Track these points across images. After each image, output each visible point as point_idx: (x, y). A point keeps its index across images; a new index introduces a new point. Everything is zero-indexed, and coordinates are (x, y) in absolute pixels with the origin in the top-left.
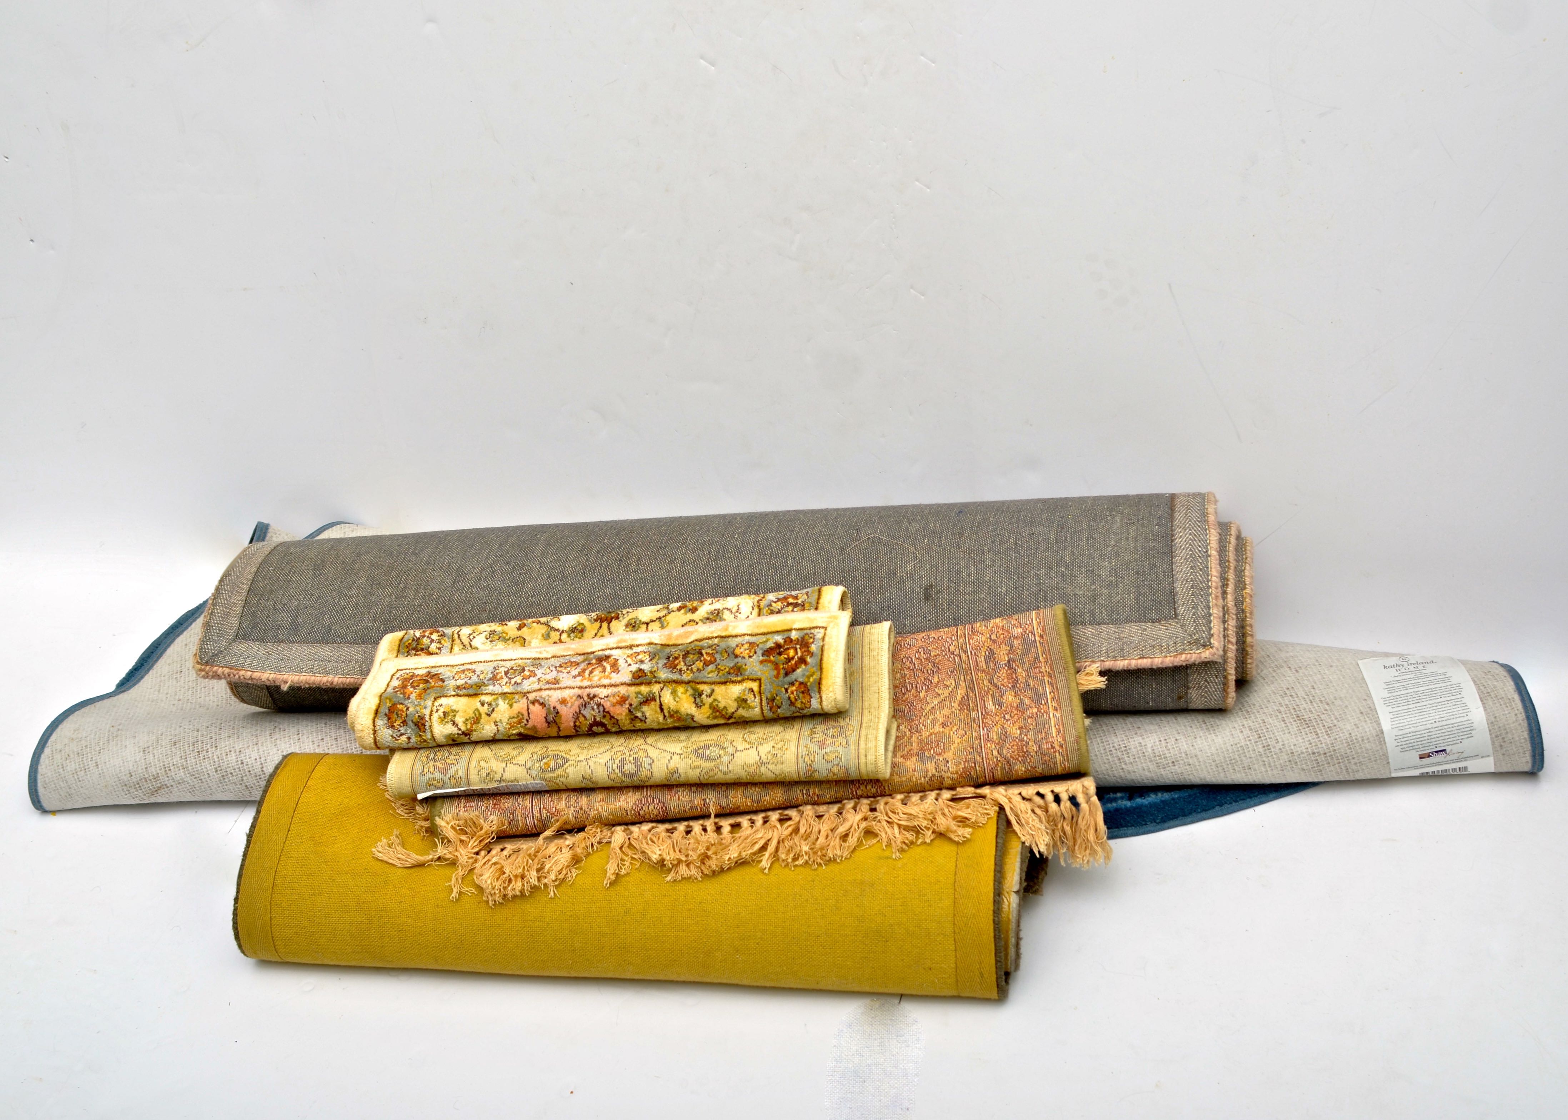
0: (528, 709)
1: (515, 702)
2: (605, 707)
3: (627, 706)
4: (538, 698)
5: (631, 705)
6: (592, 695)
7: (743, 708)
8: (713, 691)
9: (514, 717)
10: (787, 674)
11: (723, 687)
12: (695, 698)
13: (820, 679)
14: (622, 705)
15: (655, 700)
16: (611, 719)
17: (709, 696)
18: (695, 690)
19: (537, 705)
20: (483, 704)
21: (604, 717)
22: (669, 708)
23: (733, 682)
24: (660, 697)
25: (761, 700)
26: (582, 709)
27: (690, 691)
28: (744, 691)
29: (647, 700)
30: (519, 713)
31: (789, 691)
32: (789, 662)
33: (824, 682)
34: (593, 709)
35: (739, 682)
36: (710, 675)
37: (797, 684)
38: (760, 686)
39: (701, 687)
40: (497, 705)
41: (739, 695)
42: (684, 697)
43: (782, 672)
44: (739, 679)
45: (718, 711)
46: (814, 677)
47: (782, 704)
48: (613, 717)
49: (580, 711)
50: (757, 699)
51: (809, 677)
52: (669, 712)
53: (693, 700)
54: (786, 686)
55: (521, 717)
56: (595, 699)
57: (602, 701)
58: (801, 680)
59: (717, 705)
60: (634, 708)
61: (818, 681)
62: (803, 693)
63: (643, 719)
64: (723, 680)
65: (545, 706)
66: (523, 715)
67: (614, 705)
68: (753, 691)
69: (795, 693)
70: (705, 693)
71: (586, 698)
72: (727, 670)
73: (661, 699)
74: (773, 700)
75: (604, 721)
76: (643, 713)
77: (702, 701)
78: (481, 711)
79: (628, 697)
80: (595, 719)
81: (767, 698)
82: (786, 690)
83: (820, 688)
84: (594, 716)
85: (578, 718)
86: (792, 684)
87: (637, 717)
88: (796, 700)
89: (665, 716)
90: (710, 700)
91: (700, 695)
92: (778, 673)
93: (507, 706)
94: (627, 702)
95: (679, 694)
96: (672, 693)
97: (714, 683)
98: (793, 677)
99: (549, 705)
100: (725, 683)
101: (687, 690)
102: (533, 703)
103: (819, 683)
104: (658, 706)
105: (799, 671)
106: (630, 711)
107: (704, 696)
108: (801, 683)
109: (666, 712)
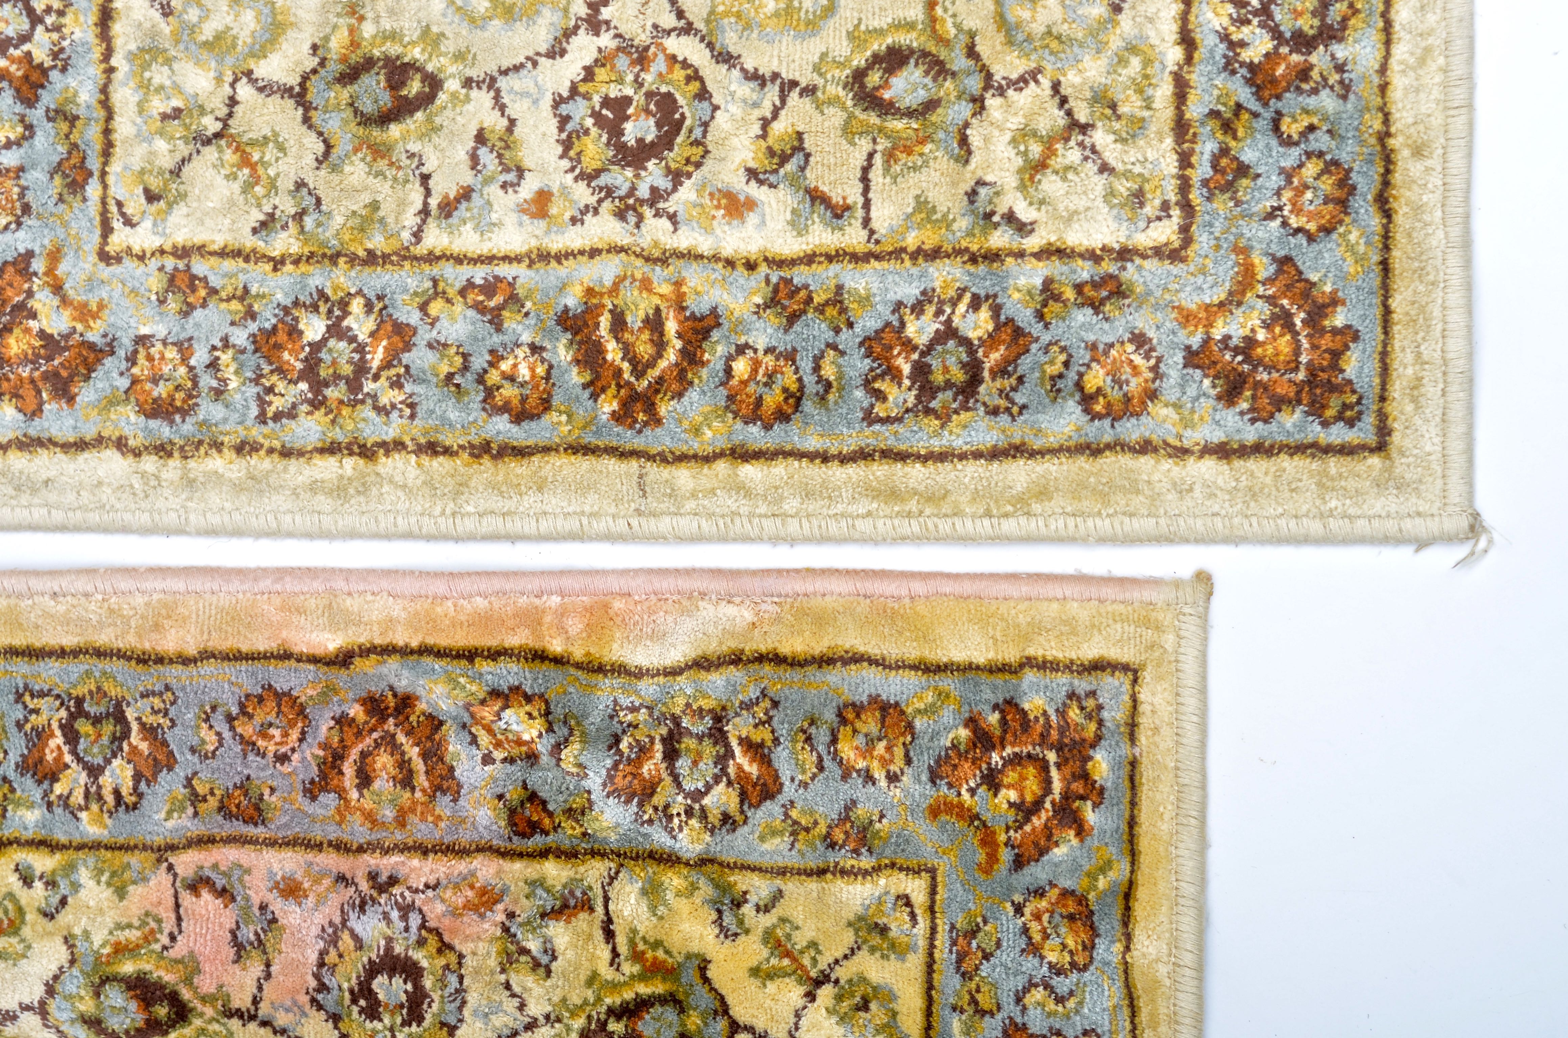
0: (177, 906)
1: (134, 882)
2: (429, 915)
3: (501, 917)
4: (207, 872)
5: (511, 915)
6: (383, 878)
7: (873, 950)
8: (778, 895)
9: (129, 926)
10: (1019, 863)
11: (813, 885)
12: (720, 912)
13: (1131, 884)
14: (482, 916)
15: (592, 910)
16: (440, 951)
17: (764, 909)
18: (723, 888)
19: (206, 895)
20: (27, 881)
21: (421, 943)
22: (634, 931)
23: (844, 872)
24: (606, 899)
25: (933, 930)
26: (353, 916)
27: (706, 890)
28: (880, 901)
29: (565, 906)
30: (147, 914)
31: (1027, 911)
32: (1027, 820)
33: (1142, 893)
34: (386, 916)
35: (866, 873)
36: (767, 846)
37: (1054, 894)
38: (933, 892)
39: (742, 881)
40: (76, 887)
41: (860, 910)
42: (682, 905)
43: (1006, 856)
44: (866, 862)
45: (788, 954)
46: (1112, 875)
47: (998, 944)
48: (451, 948)
49: (344, 922)
50: (923, 924)
51: (1092, 876)
52: (632, 943)
53: (714, 916)
54: (1018, 898)
55: (153, 925)
56: (396, 890)
57: (419, 899)
58: (1067, 883)
59: (788, 937)
60: (521, 925)
61: (1124, 888)
62: (1071, 918)
63: (545, 960)
64: (812, 864)
65: (233, 899)
66: (159, 921)
67: (455, 913)
68: (908, 904)
69: (1046, 917)
70: (753, 898)
71: (364, 886)
72: (822, 829)
73: (611, 907)
74: (973, 933)
75: (419, 956)
76: (547, 940)
77: (741, 922)
78: (23, 902)
79: (504, 892)
80: (389, 949)
81: (953, 927)
82: (1019, 910)
83: (1128, 909)
84: (389, 940)
85: (334, 941)
86: (1040, 893)
87: (525, 951)
88: (1046, 936)
89: (615, 953)
90: (767, 920)
91: (738, 904)
92: (993, 858)
93: (107, 893)
94: (500, 907)
95: (670, 896)
96: (644, 892)
97: (782, 872)
98: (1038, 873)
99: (247, 899)
100: (821, 872)
101: (694, 888)
102: (195, 885)
103: (1127, 896)
104: (598, 924)
105: (1059, 852)
106: (506, 930)
107: (747, 909)
108: (1066, 894)
109: (621, 941)
